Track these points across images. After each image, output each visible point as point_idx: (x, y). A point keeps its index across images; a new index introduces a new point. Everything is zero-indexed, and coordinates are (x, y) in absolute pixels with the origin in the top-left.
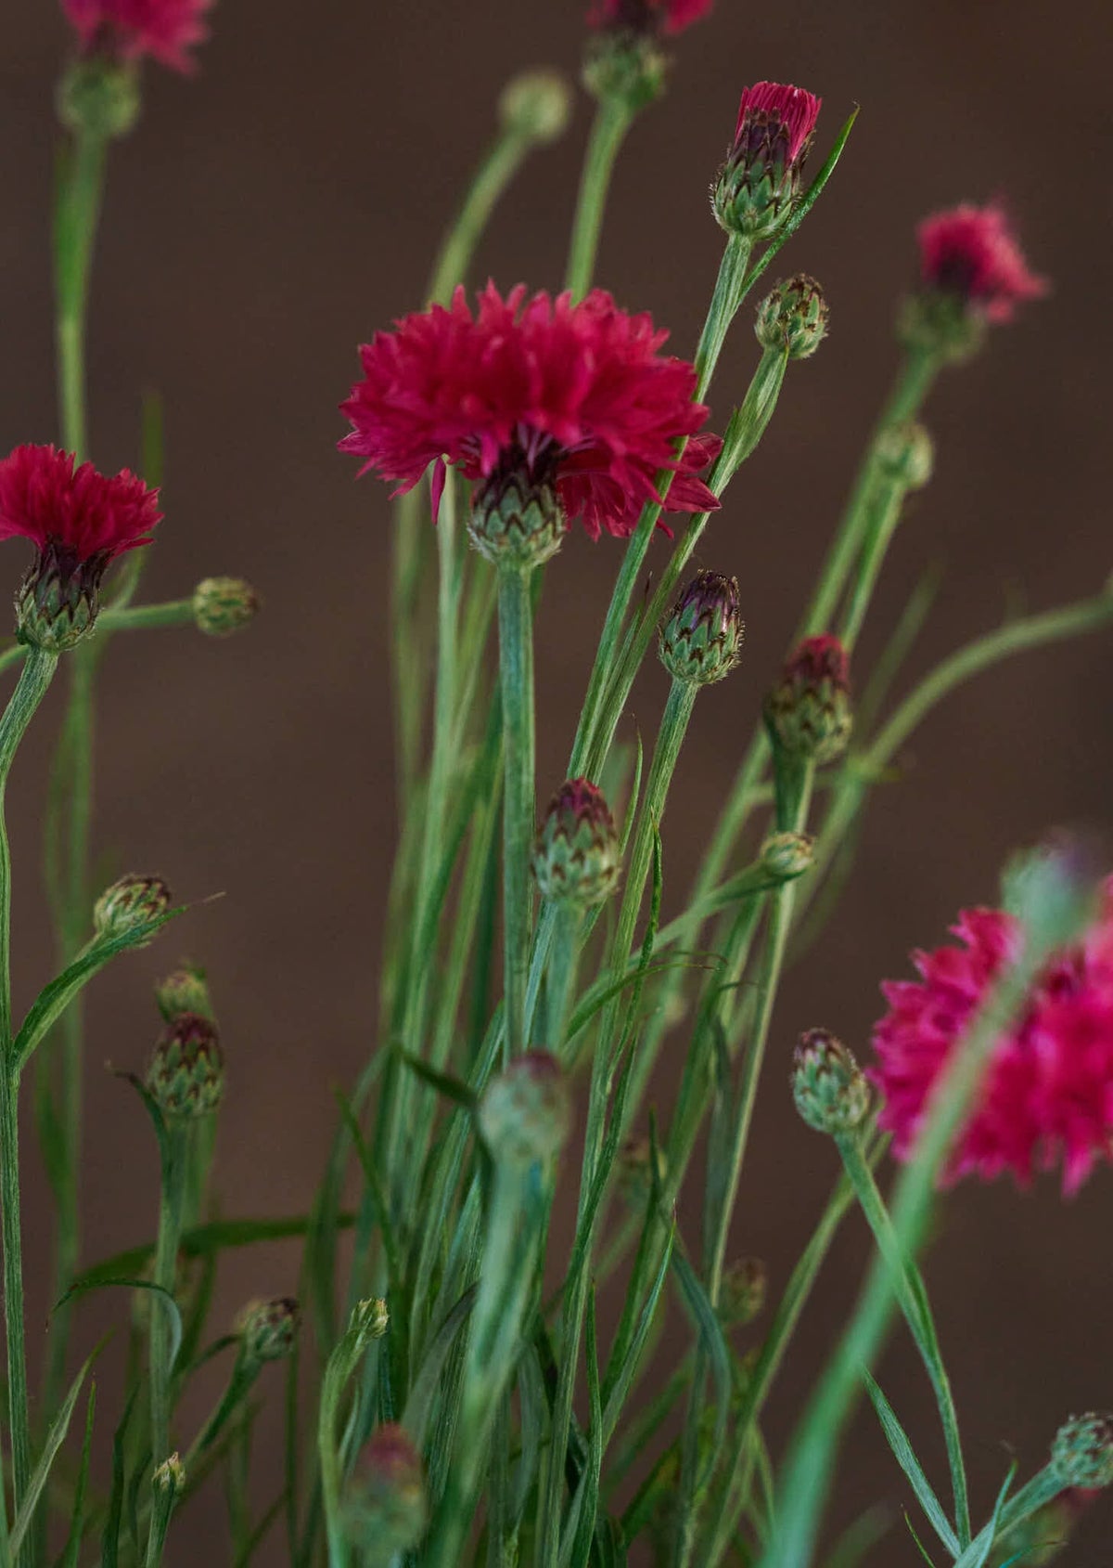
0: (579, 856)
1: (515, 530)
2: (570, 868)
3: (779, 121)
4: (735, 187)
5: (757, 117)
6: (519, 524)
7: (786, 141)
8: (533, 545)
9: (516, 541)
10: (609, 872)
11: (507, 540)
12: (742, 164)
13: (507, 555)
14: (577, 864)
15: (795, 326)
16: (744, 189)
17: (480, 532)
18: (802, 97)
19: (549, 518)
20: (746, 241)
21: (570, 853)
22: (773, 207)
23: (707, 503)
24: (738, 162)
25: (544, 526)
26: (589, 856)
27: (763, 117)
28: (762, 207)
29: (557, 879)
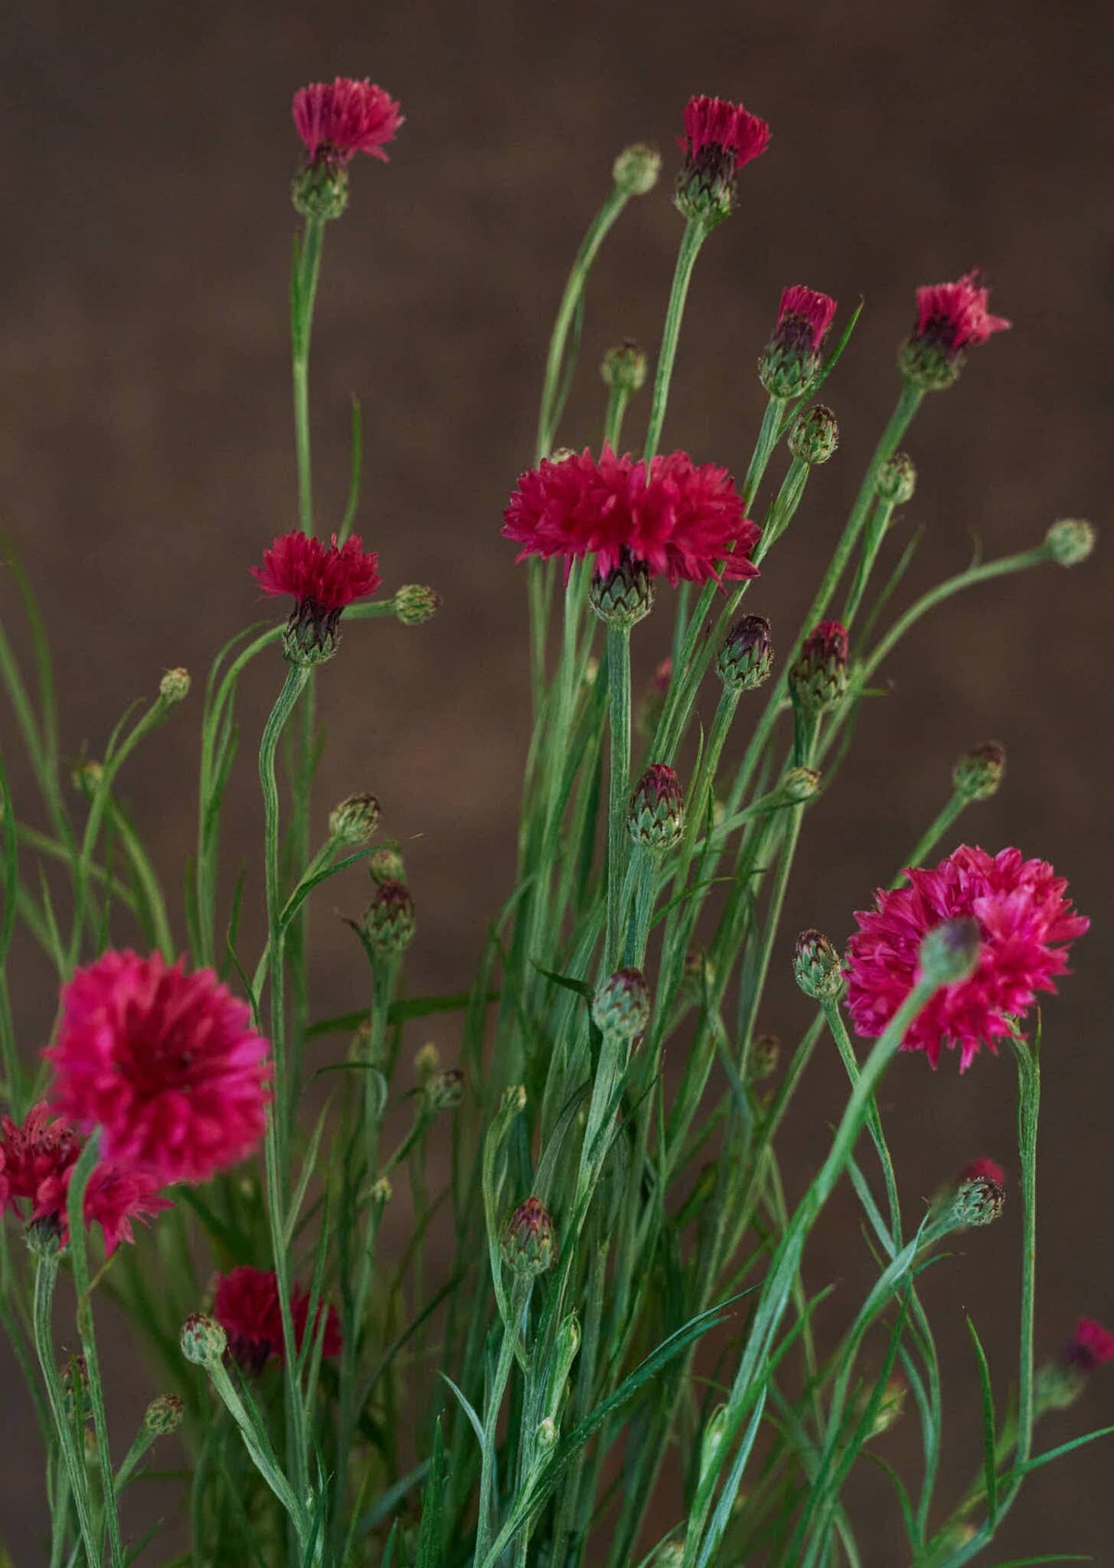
0: (658, 823)
1: (620, 606)
2: (653, 831)
3: (806, 321)
4: (775, 369)
5: (792, 316)
6: (623, 603)
7: (811, 335)
8: (633, 615)
9: (621, 614)
10: (678, 831)
11: (615, 613)
12: (781, 351)
13: (614, 622)
14: (657, 828)
15: (815, 448)
16: (782, 370)
17: (598, 604)
18: (824, 304)
19: (643, 597)
20: (783, 401)
21: (653, 821)
22: (801, 382)
23: (750, 573)
24: (778, 348)
25: (640, 603)
26: (665, 823)
27: (796, 318)
28: (792, 383)
29: (644, 837)
